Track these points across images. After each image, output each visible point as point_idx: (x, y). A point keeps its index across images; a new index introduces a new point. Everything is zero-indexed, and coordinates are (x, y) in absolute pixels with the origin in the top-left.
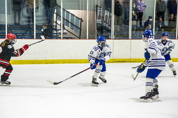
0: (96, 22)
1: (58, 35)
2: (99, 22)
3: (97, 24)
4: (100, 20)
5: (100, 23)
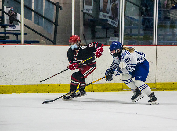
0: (82, 11)
1: (7, 35)
2: (88, 10)
3: (84, 14)
4: (91, 7)
5: (91, 12)
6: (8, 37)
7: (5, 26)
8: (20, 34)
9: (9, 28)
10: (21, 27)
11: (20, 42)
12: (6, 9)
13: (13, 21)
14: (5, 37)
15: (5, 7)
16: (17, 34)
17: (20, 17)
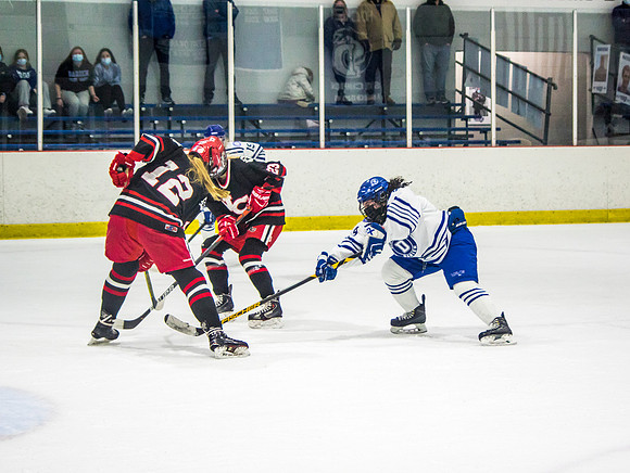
0: (590, 90)
1: (470, 133)
2: (600, 88)
3: (593, 95)
5: (604, 92)
6: (472, 136)
7: (466, 119)
8: (490, 129)
9: (472, 122)
10: (490, 120)
11: (490, 142)
12: (469, 92)
13: (480, 109)
14: (467, 136)
15: (467, 88)
16: (485, 130)
17: (491, 103)
